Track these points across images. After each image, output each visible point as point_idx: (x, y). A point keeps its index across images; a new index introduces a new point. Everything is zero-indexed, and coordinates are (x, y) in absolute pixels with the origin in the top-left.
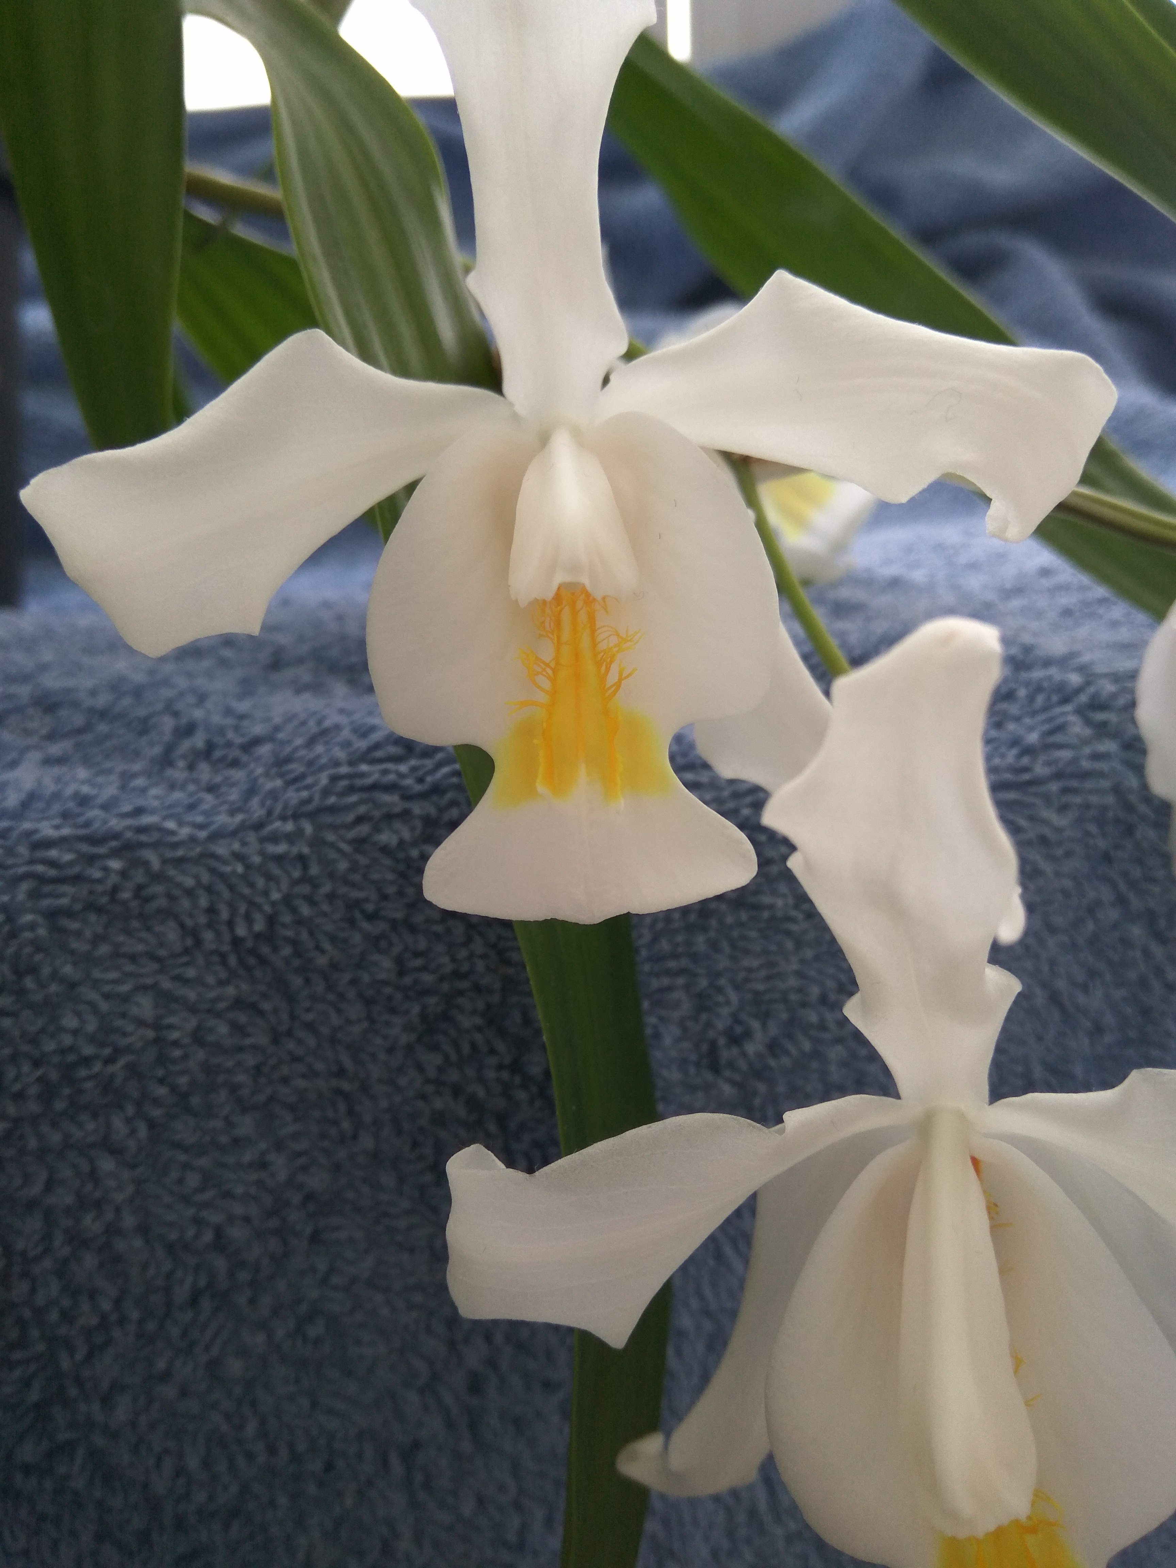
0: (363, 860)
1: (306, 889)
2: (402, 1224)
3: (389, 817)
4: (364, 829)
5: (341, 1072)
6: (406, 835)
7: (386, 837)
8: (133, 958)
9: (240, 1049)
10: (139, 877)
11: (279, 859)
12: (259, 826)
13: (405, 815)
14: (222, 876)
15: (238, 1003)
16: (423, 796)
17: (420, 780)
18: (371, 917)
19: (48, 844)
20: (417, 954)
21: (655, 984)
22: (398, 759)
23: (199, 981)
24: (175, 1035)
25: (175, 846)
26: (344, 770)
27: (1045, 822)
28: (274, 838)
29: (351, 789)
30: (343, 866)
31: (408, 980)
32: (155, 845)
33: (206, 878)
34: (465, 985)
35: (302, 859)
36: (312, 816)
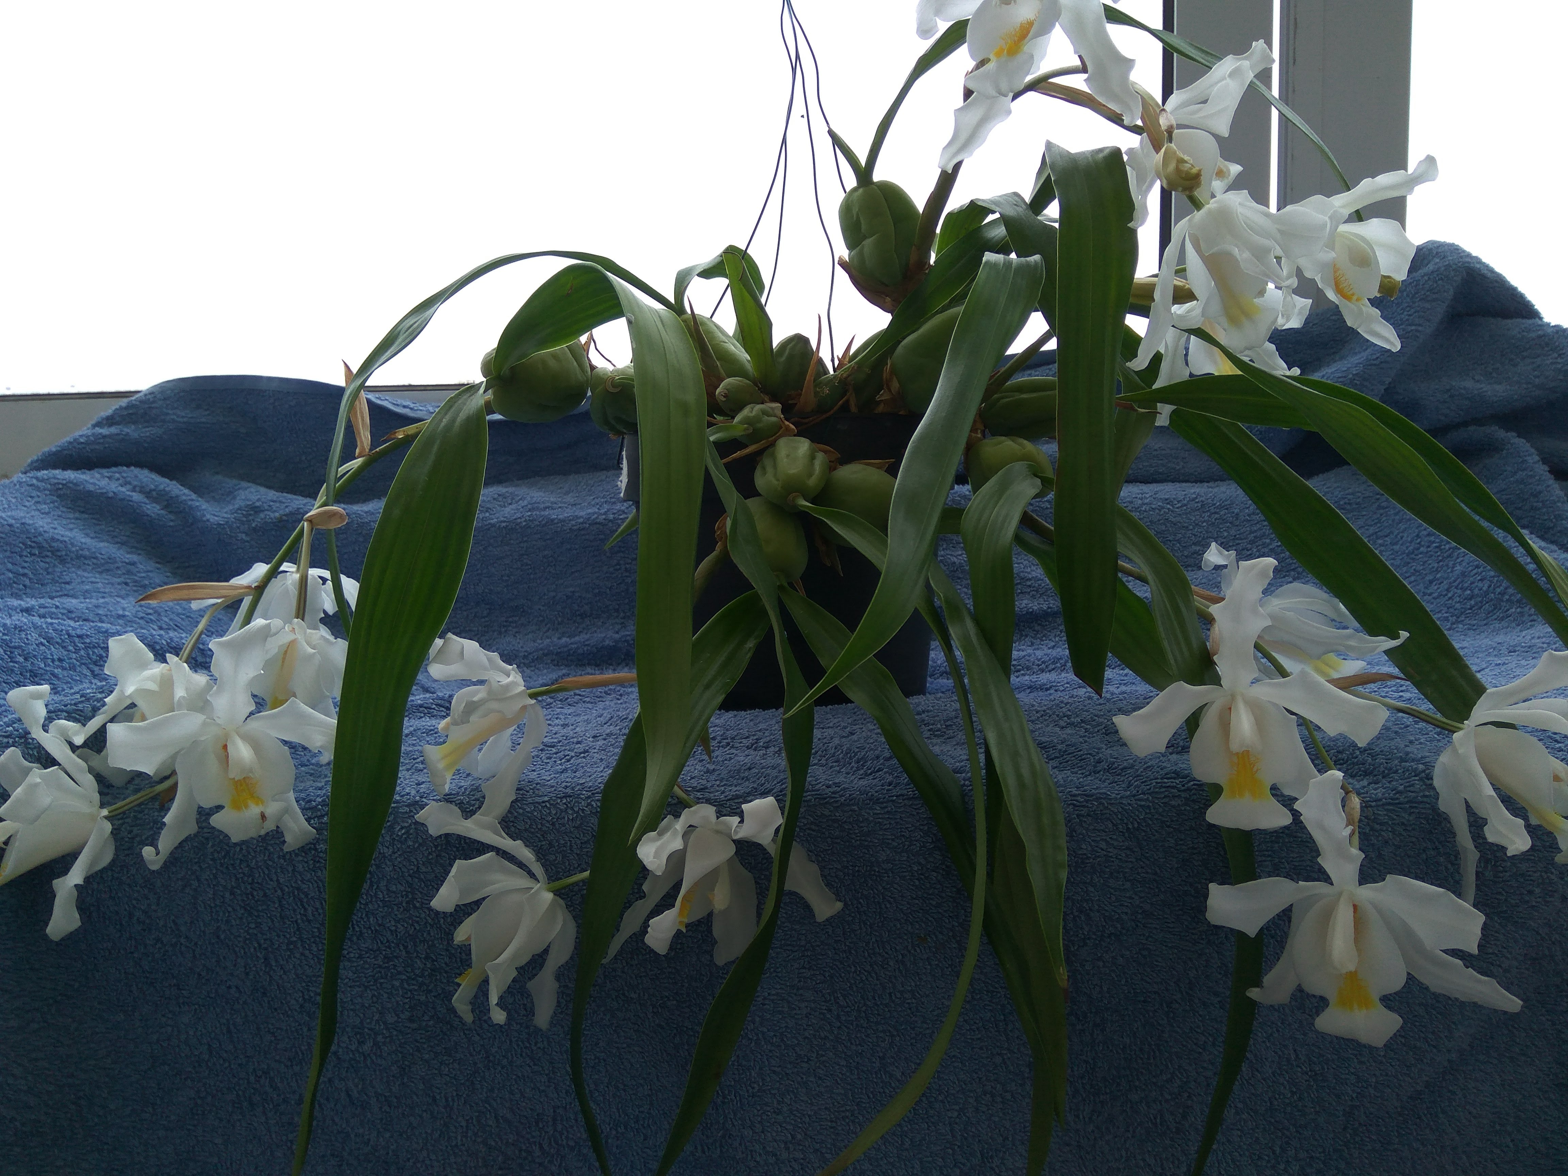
0: (1167, 809)
1: (1150, 816)
2: (1171, 925)
3: (1174, 797)
4: (1166, 800)
5: (1156, 874)
6: (1180, 803)
7: (1173, 803)
8: (1099, 831)
9: (1127, 862)
10: (1101, 808)
11: (1141, 806)
12: (1134, 796)
13: (1179, 796)
14: (1125, 810)
15: (1127, 848)
16: (1184, 791)
17: (1183, 786)
18: (1168, 827)
19: (1075, 795)
20: (1181, 840)
21: (1260, 859)
22: (1174, 778)
23: (1116, 840)
24: (1111, 854)
25: (1110, 799)
26: (1159, 781)
27: (1404, 818)
28: (1140, 800)
29: (1161, 787)
30: (1161, 810)
31: (1178, 847)
32: (1104, 799)
33: (1120, 810)
34: (1195, 851)
35: (1149, 807)
36: (1150, 794)
